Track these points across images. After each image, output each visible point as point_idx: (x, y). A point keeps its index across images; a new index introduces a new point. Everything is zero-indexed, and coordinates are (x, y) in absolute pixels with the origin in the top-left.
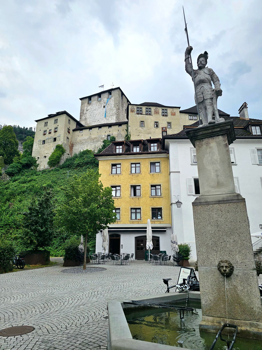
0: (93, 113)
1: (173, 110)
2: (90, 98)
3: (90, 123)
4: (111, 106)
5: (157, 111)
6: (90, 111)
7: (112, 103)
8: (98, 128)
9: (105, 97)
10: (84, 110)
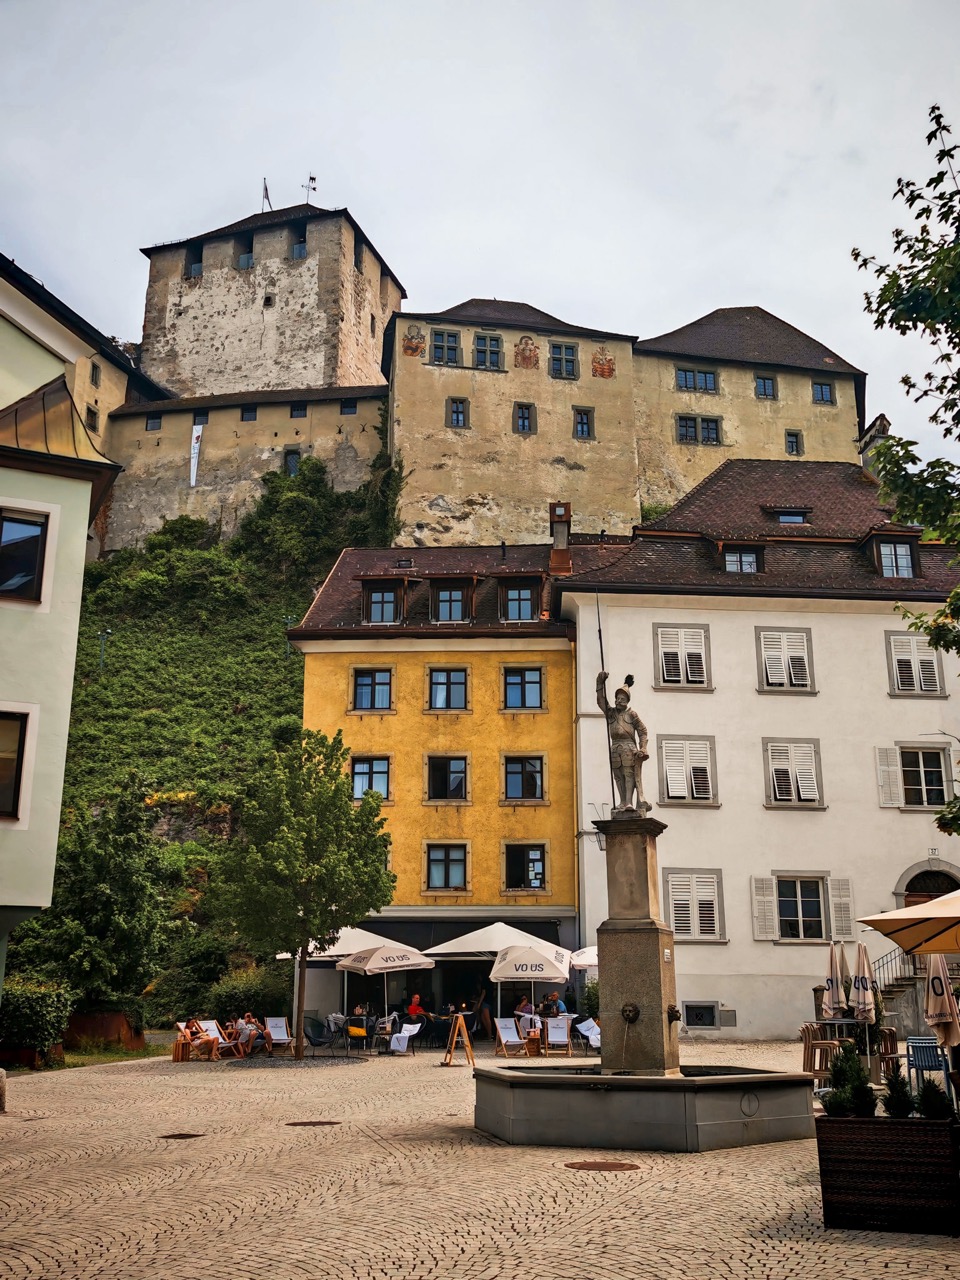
0: (210, 326)
1: (603, 349)
2: (194, 249)
3: (194, 379)
4: (305, 300)
5: (528, 353)
6: (195, 318)
7: (307, 286)
8: (237, 413)
9: (271, 251)
10: (163, 310)
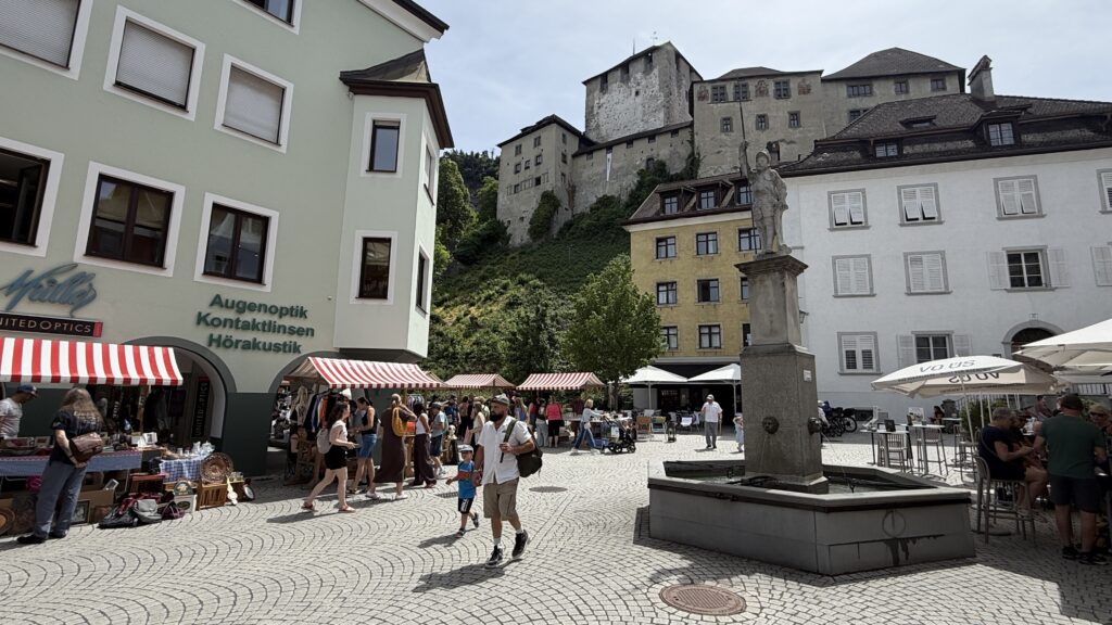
0: (613, 110)
1: (804, 81)
2: (604, 77)
3: (608, 135)
4: (654, 89)
5: (762, 89)
6: (606, 108)
7: (654, 82)
8: (625, 145)
9: (637, 72)
10: (592, 108)
